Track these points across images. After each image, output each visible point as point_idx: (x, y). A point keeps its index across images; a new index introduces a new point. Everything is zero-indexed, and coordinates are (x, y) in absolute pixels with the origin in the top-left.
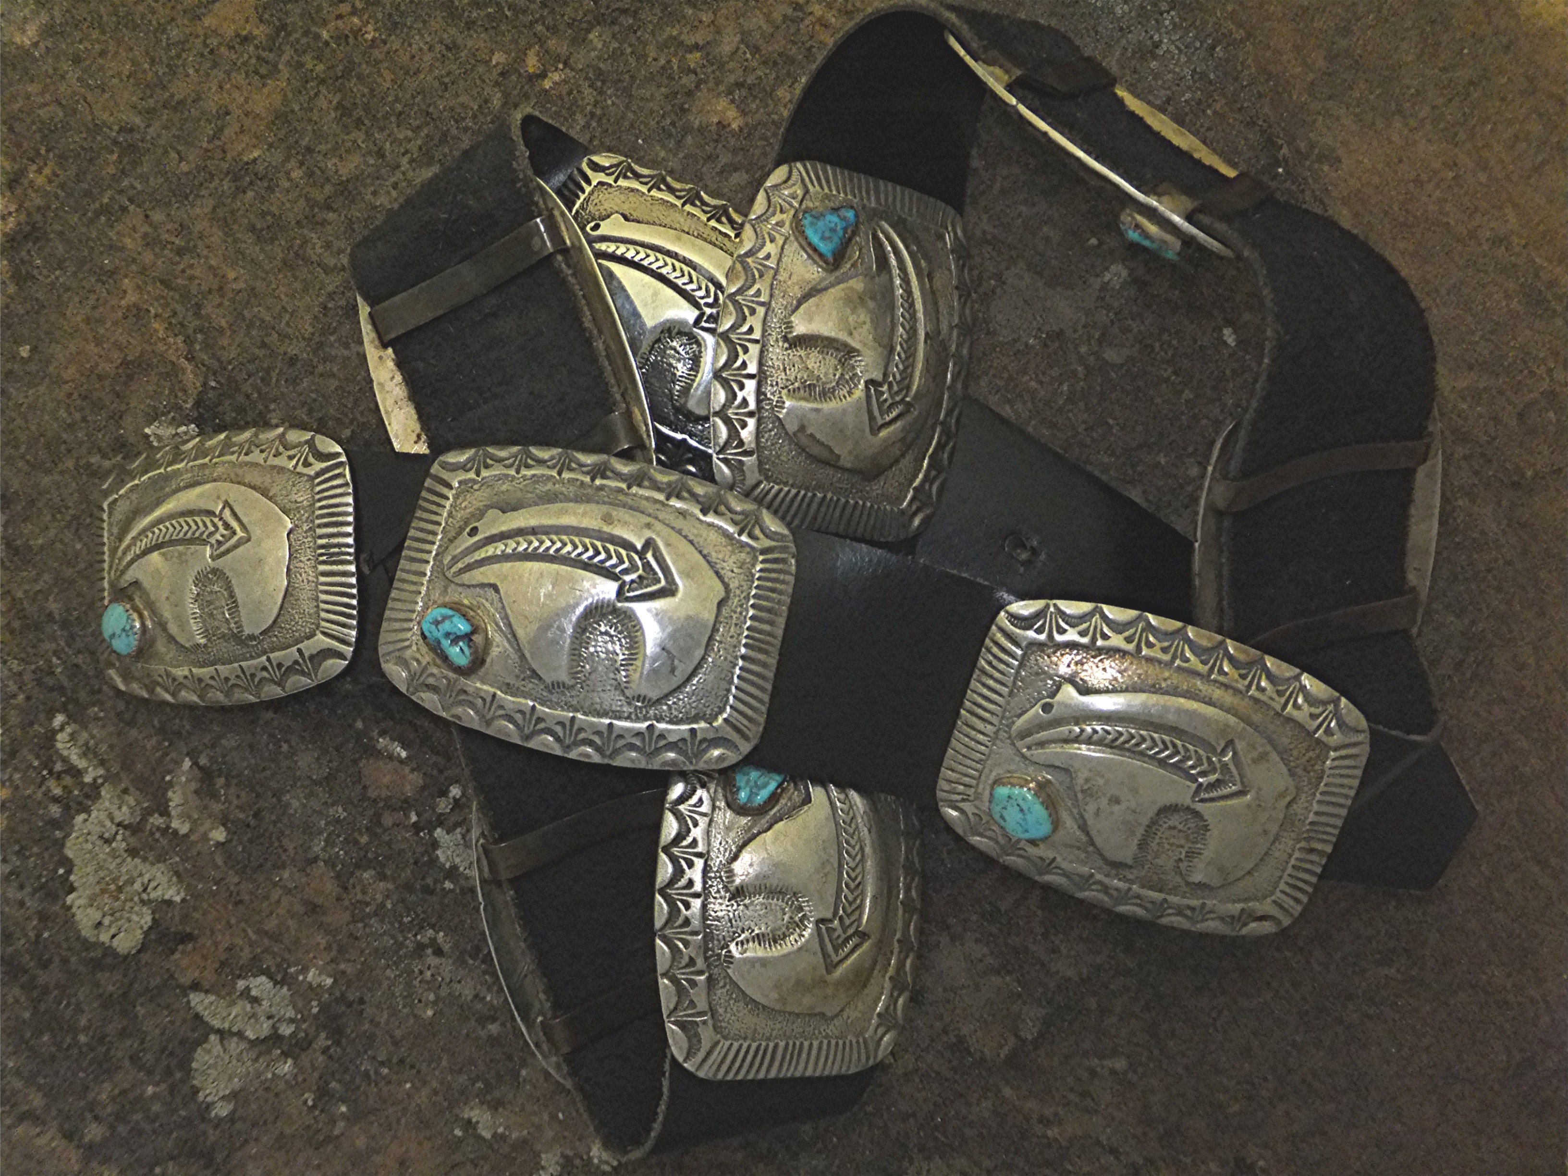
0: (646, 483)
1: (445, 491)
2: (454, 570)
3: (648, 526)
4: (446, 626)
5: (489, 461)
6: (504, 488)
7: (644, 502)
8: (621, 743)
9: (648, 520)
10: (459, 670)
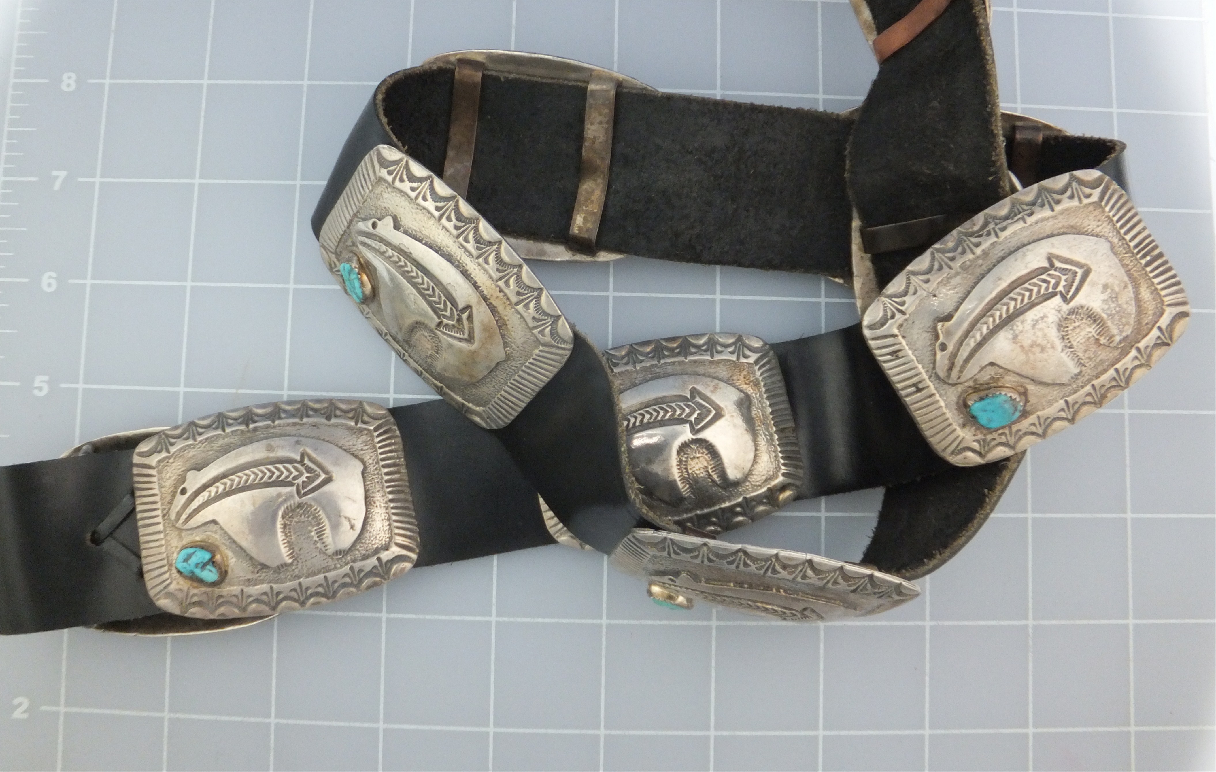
0: (283, 415)
1: (150, 472)
2: (181, 521)
3: (298, 443)
4: (194, 560)
5: (172, 440)
6: (191, 454)
7: (288, 428)
8: (336, 585)
9: (295, 439)
10: (214, 584)
